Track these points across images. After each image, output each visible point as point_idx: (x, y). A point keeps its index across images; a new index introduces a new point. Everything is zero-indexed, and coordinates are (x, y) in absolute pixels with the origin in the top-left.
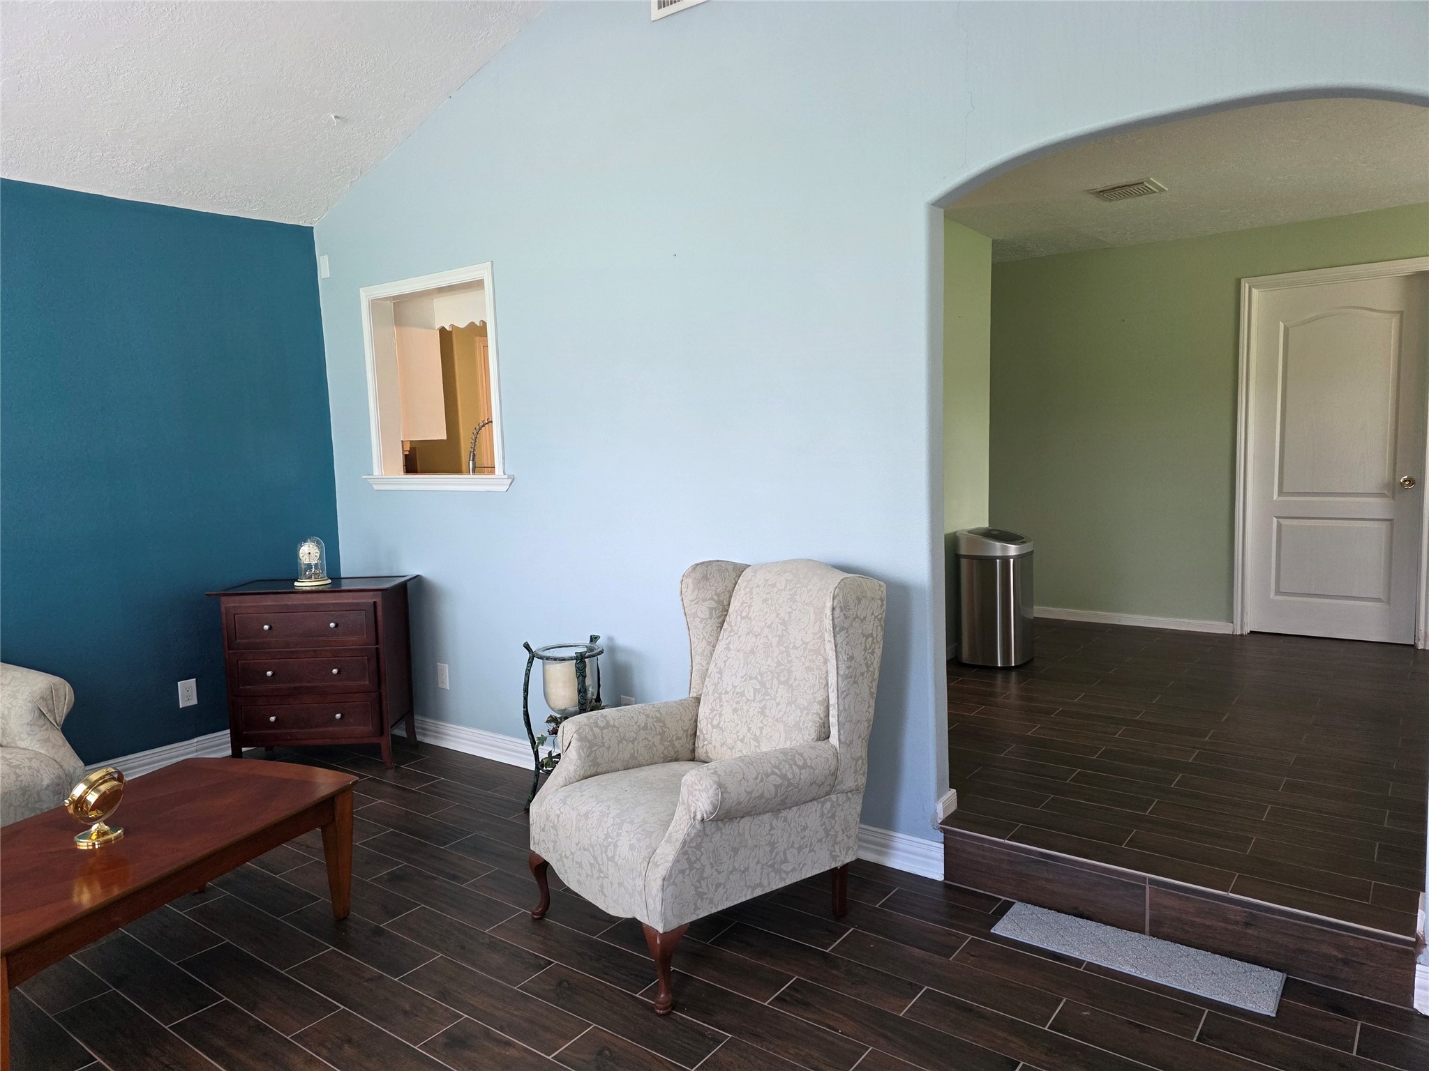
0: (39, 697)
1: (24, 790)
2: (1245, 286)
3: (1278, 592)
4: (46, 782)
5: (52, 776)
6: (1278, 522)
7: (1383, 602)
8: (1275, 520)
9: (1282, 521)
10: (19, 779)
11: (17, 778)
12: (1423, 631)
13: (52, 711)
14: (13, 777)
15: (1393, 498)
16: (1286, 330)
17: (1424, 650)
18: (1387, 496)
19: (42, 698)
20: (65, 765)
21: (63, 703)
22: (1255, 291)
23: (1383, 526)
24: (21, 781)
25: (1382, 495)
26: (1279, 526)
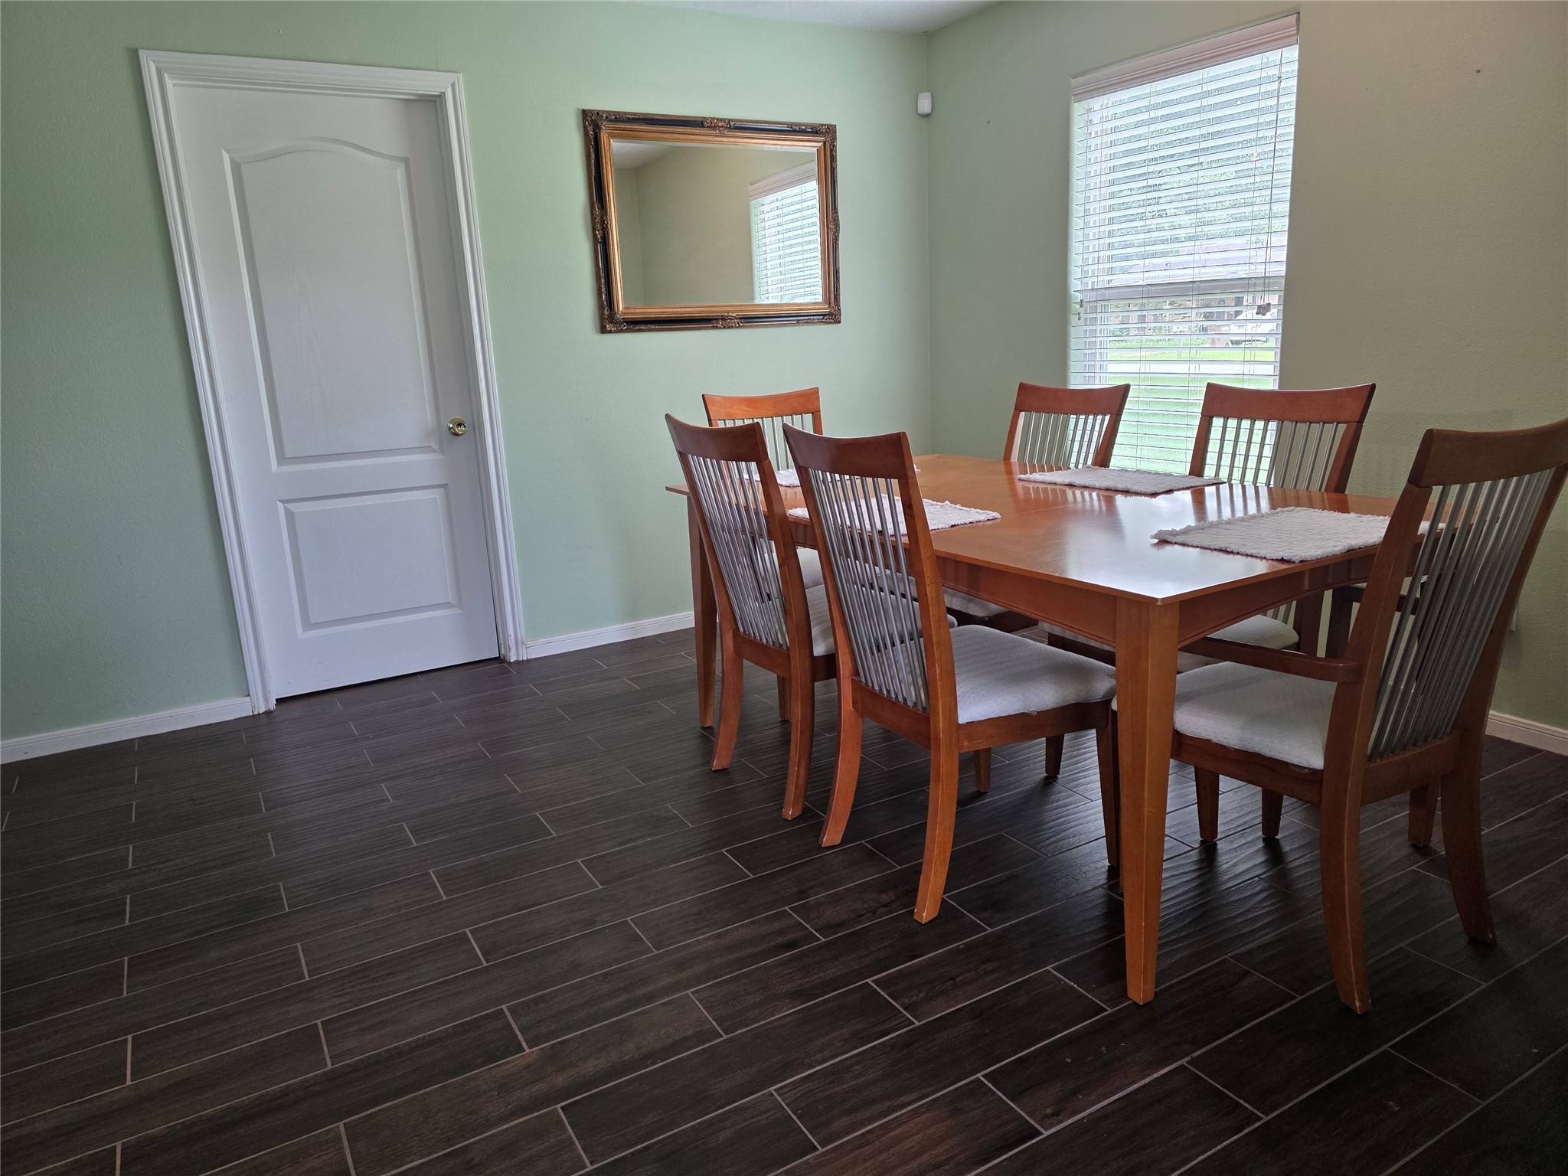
2: (149, 67)
3: (307, 625)
6: (286, 509)
7: (454, 606)
8: (280, 506)
9: (293, 507)
12: (513, 636)
15: (443, 452)
16: (236, 168)
17: (518, 662)
18: (434, 451)
22: (169, 82)
23: (437, 495)
25: (427, 449)
26: (290, 516)
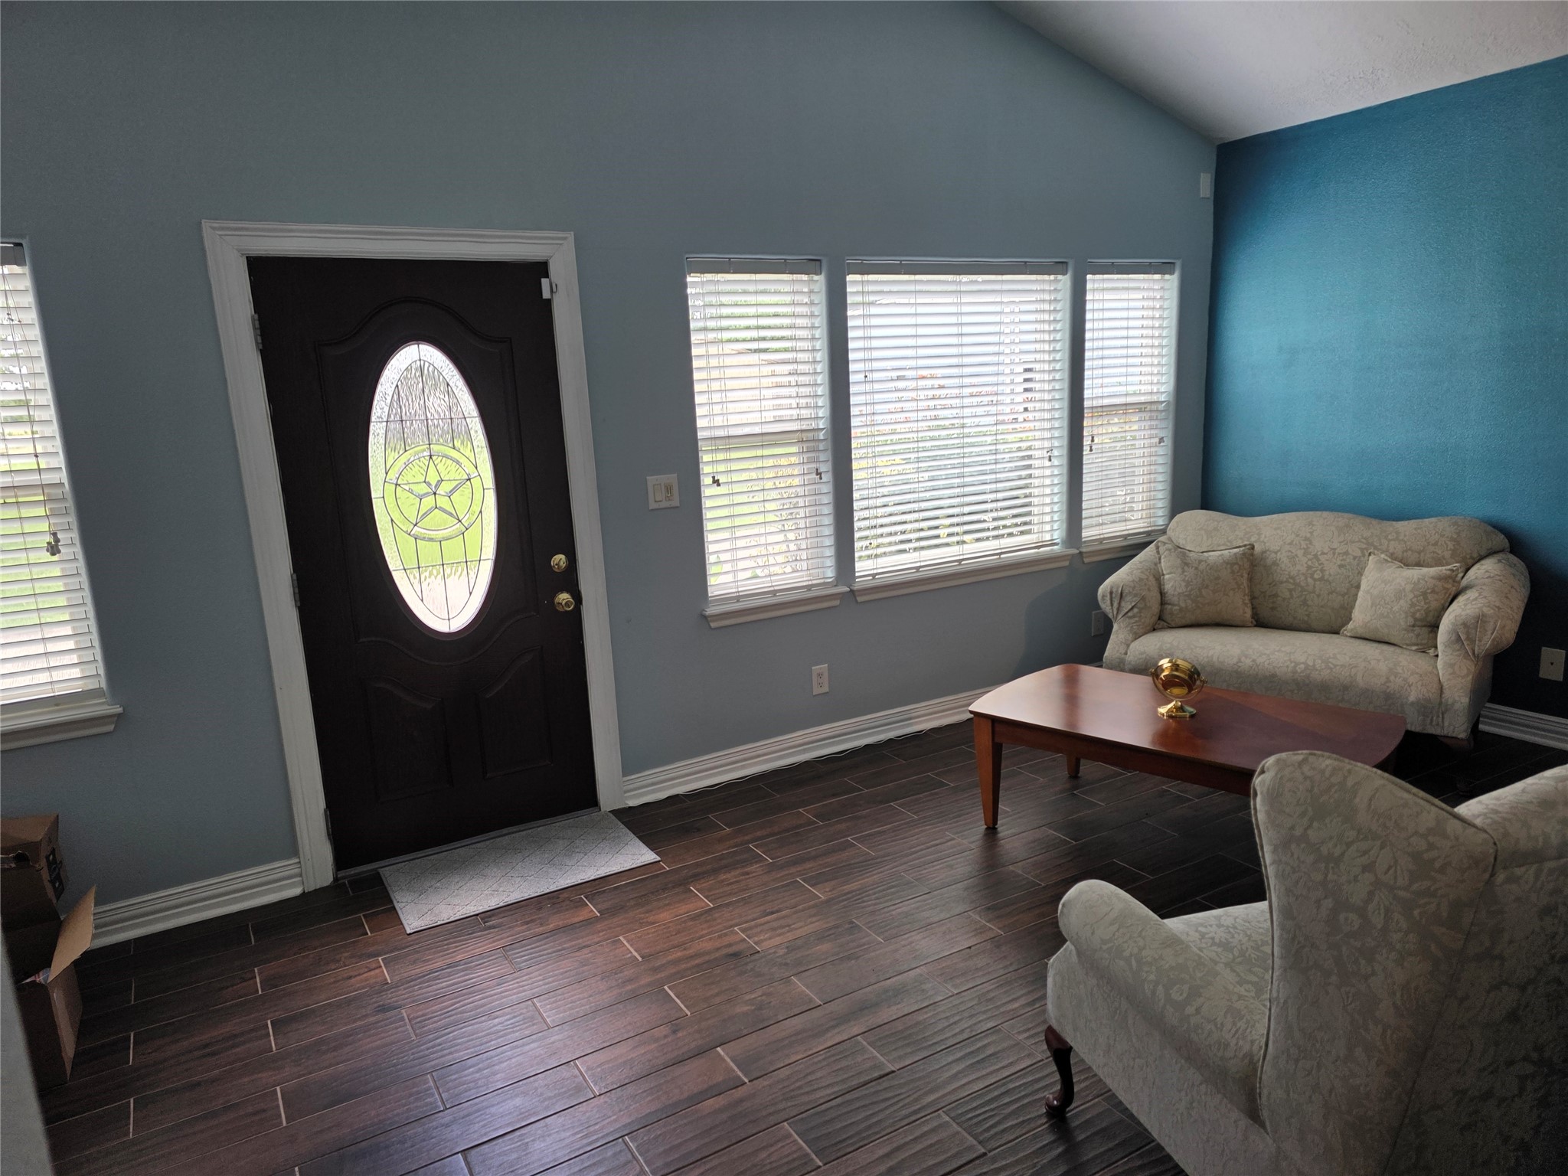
0: (1461, 621)
1: (1388, 696)
4: (1412, 698)
5: (1421, 696)
10: (1387, 684)
11: (1386, 682)
13: (1472, 641)
14: (1383, 680)
19: (1465, 625)
20: (1447, 694)
21: (1489, 637)
24: (1388, 687)
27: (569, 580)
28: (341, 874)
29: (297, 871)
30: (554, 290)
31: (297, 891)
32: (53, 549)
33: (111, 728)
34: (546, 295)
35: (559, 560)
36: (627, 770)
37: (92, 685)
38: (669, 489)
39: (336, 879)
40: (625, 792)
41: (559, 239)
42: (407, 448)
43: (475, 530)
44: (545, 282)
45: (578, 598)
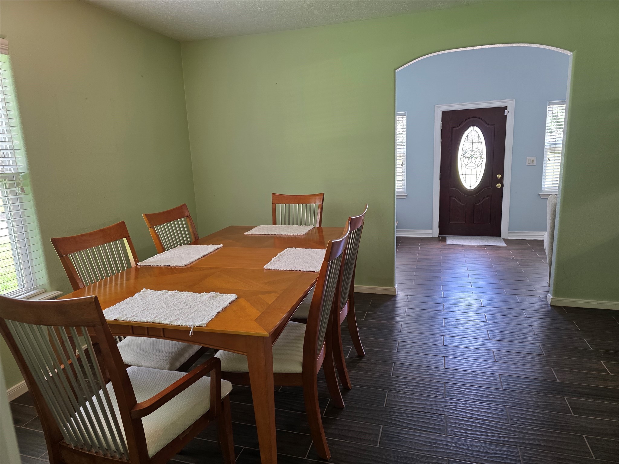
27: (501, 181)
28: (440, 236)
29: (432, 232)
30: (508, 113)
31: (431, 236)
32: (402, 165)
33: (405, 198)
34: (505, 114)
35: (499, 176)
36: (510, 230)
37: (403, 190)
38: (533, 160)
39: (439, 236)
40: (509, 235)
41: (511, 101)
42: (468, 148)
43: (480, 167)
44: (506, 111)
45: (502, 186)
